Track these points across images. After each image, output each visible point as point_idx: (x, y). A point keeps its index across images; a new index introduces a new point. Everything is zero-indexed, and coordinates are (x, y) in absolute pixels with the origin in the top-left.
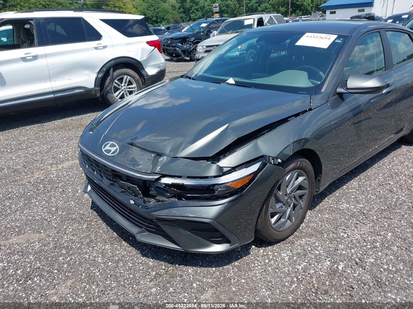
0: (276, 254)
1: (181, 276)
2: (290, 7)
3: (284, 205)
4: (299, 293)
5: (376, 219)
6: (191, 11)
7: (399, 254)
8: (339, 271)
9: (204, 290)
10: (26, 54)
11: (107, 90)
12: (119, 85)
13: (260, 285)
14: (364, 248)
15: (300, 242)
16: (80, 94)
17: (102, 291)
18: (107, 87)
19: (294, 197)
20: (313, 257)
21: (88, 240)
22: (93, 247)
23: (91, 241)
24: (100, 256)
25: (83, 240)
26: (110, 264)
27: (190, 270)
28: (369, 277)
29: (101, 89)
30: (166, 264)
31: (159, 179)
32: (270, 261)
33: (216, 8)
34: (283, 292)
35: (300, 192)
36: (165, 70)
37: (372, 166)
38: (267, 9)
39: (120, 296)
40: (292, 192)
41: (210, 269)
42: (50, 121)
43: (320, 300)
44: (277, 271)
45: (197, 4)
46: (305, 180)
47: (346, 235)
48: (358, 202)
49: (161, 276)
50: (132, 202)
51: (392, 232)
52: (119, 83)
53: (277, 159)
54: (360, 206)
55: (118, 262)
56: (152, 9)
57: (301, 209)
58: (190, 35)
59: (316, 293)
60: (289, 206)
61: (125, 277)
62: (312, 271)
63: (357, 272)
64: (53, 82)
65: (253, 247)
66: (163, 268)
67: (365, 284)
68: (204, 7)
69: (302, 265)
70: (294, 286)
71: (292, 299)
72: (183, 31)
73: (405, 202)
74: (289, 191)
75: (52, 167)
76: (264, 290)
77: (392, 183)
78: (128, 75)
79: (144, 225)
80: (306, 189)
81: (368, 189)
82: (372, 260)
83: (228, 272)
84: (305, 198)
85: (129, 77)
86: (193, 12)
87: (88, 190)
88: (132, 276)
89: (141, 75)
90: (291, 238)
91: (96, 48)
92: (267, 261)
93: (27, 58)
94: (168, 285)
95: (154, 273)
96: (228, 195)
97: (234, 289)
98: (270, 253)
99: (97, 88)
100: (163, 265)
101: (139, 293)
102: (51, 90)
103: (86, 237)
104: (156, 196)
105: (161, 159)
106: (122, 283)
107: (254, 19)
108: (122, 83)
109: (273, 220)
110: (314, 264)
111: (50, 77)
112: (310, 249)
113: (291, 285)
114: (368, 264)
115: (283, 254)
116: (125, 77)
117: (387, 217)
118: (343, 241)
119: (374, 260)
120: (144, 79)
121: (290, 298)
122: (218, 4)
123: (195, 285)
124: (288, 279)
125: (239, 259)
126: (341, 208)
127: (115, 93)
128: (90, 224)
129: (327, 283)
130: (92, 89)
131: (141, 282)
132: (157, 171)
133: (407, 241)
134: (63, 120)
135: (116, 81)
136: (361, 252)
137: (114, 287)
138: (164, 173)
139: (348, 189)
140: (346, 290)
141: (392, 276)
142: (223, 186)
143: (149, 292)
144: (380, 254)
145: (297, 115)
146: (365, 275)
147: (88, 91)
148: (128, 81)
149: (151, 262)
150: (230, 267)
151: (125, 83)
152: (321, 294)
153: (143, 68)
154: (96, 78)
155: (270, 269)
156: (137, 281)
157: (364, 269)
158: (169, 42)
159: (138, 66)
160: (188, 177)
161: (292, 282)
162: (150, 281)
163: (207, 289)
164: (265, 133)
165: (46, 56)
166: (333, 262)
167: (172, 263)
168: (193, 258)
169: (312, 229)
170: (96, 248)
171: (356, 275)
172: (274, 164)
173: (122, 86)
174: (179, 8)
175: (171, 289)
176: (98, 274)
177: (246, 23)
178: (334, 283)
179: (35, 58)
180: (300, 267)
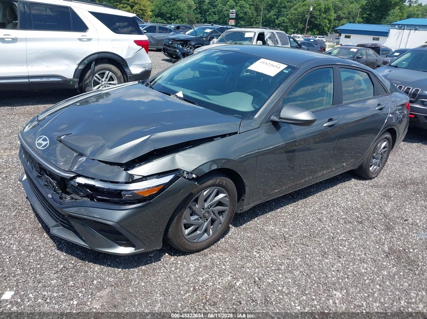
0: (185, 263)
1: (87, 272)
2: (307, 24)
3: (201, 218)
4: (190, 301)
5: (294, 245)
6: (208, 13)
7: (298, 278)
8: (236, 287)
9: (103, 287)
10: (4, 35)
11: (86, 82)
12: (99, 80)
13: (156, 290)
14: (268, 269)
15: (213, 255)
16: (57, 83)
17: (5, 276)
18: (86, 80)
19: (213, 212)
20: (218, 271)
21: (11, 227)
22: (13, 235)
23: (14, 229)
24: (17, 244)
25: (6, 227)
26: (23, 252)
27: (97, 267)
28: (260, 295)
29: (80, 82)
30: (77, 259)
31: (74, 178)
32: (176, 269)
33: (232, 14)
34: (176, 299)
35: (220, 208)
36: (151, 70)
37: (314, 194)
38: (284, 23)
39: (21, 283)
40: (211, 206)
41: (116, 269)
42: (22, 105)
43: (206, 310)
44: (179, 279)
45: (215, 7)
46: (225, 197)
47: (258, 255)
48: (285, 227)
49: (67, 269)
50: (50, 196)
51: (303, 258)
52: (100, 78)
53: (192, 174)
54: (285, 230)
55: (31, 251)
56: (168, 5)
57: (220, 224)
58: (192, 38)
59: (205, 304)
60: (207, 220)
61: (32, 267)
62: (210, 284)
63: (252, 290)
64: (29, 67)
65: (167, 254)
66: (73, 262)
67: (253, 301)
68: (222, 11)
69: (204, 277)
70: (187, 295)
71: (181, 306)
72: (186, 33)
73: (328, 232)
74: (206, 205)
75: (5, 152)
76: (158, 295)
77: (325, 213)
78: (110, 70)
79: (59, 220)
80: (227, 206)
81: (300, 215)
82: (270, 281)
83: (133, 275)
84: (225, 214)
85: (111, 73)
86: (210, 14)
87: (23, 179)
88: (39, 266)
89: (124, 73)
90: (206, 251)
91: (80, 40)
92: (173, 269)
93: (6, 39)
94: (70, 279)
95: (62, 266)
96: (136, 201)
97: (131, 290)
98: (179, 262)
99: (76, 80)
100: (74, 260)
101: (39, 283)
102: (26, 74)
103: (11, 224)
104: (71, 194)
105: (81, 159)
106: (27, 271)
107: (255, 33)
108: (102, 78)
109: (187, 231)
110: (215, 278)
111: (27, 61)
112: (218, 263)
113: (186, 294)
114: (265, 284)
115: (191, 265)
116: (107, 72)
117: (304, 243)
118: (253, 260)
119: (272, 281)
120: (127, 77)
121: (180, 305)
122: (234, 11)
123: (95, 282)
124: (186, 287)
125: (148, 263)
126: (266, 229)
127: (94, 87)
128: (19, 212)
129: (220, 296)
130: (70, 80)
131: (46, 273)
132: (73, 170)
133: (311, 268)
134: (35, 106)
135: (97, 75)
136: (263, 272)
137: (18, 274)
138: (79, 173)
139: (281, 212)
140: (234, 304)
141: (281, 297)
142: (130, 192)
143: (49, 283)
144: (280, 276)
145: (223, 136)
146: (257, 293)
147: (66, 81)
148: (109, 76)
149: (63, 256)
150: (136, 270)
151: (106, 78)
152: (210, 305)
153: (127, 66)
154: (76, 70)
155: (173, 276)
156: (42, 272)
157: (260, 288)
158: (170, 42)
159: (122, 64)
160: (101, 180)
161: (188, 291)
162: (55, 273)
163: (105, 287)
164: (187, 149)
165: (26, 40)
166: (234, 278)
167: (83, 259)
168: (105, 257)
169: (229, 245)
170: (15, 236)
171: (249, 292)
172: (188, 179)
173: (102, 81)
174: (196, 9)
175: (71, 282)
176: (7, 260)
177: (247, 35)
178: (226, 297)
179: (14, 40)
180: (201, 279)
